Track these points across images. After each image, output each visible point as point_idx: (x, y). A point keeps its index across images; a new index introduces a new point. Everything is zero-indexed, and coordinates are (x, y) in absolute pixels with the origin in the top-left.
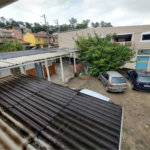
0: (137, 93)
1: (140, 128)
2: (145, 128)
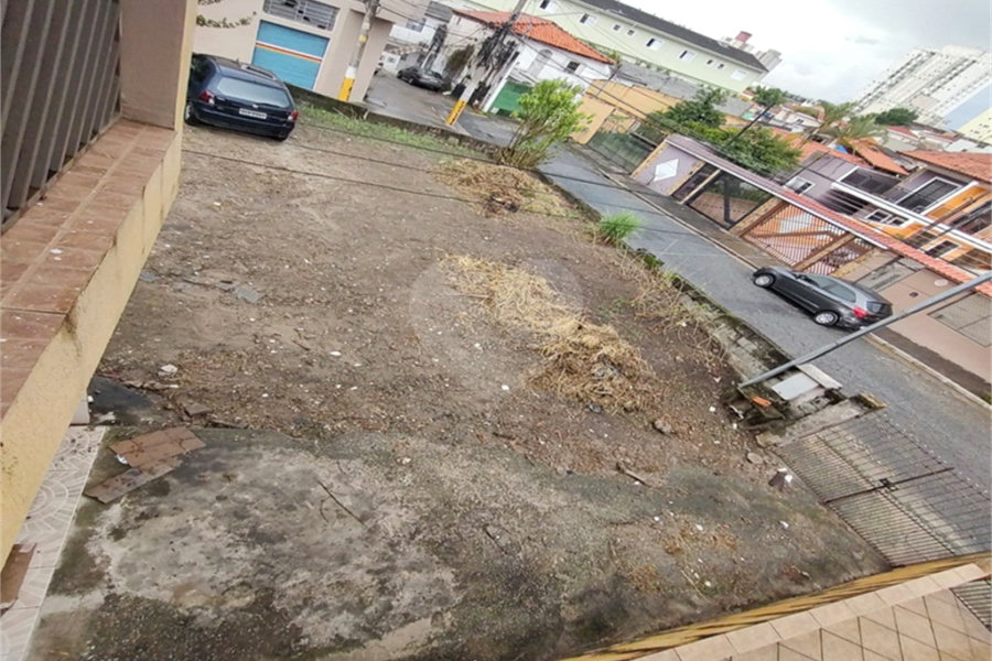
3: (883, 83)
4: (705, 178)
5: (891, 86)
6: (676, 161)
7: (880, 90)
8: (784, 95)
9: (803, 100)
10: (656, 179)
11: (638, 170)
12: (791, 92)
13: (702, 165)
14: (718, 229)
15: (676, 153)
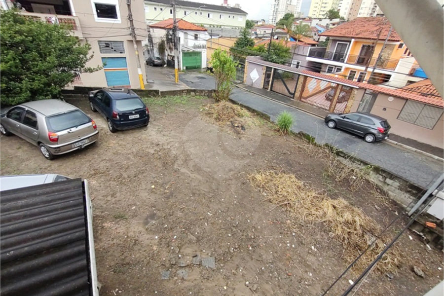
0: (122, 136)
1: (144, 195)
2: (152, 191)
3: (275, 5)
4: (270, 74)
5: (278, 5)
6: (255, 69)
7: (276, 8)
8: (252, 21)
9: (257, 22)
10: (254, 82)
11: (245, 79)
12: (254, 20)
13: (265, 68)
14: (290, 100)
15: (254, 65)
